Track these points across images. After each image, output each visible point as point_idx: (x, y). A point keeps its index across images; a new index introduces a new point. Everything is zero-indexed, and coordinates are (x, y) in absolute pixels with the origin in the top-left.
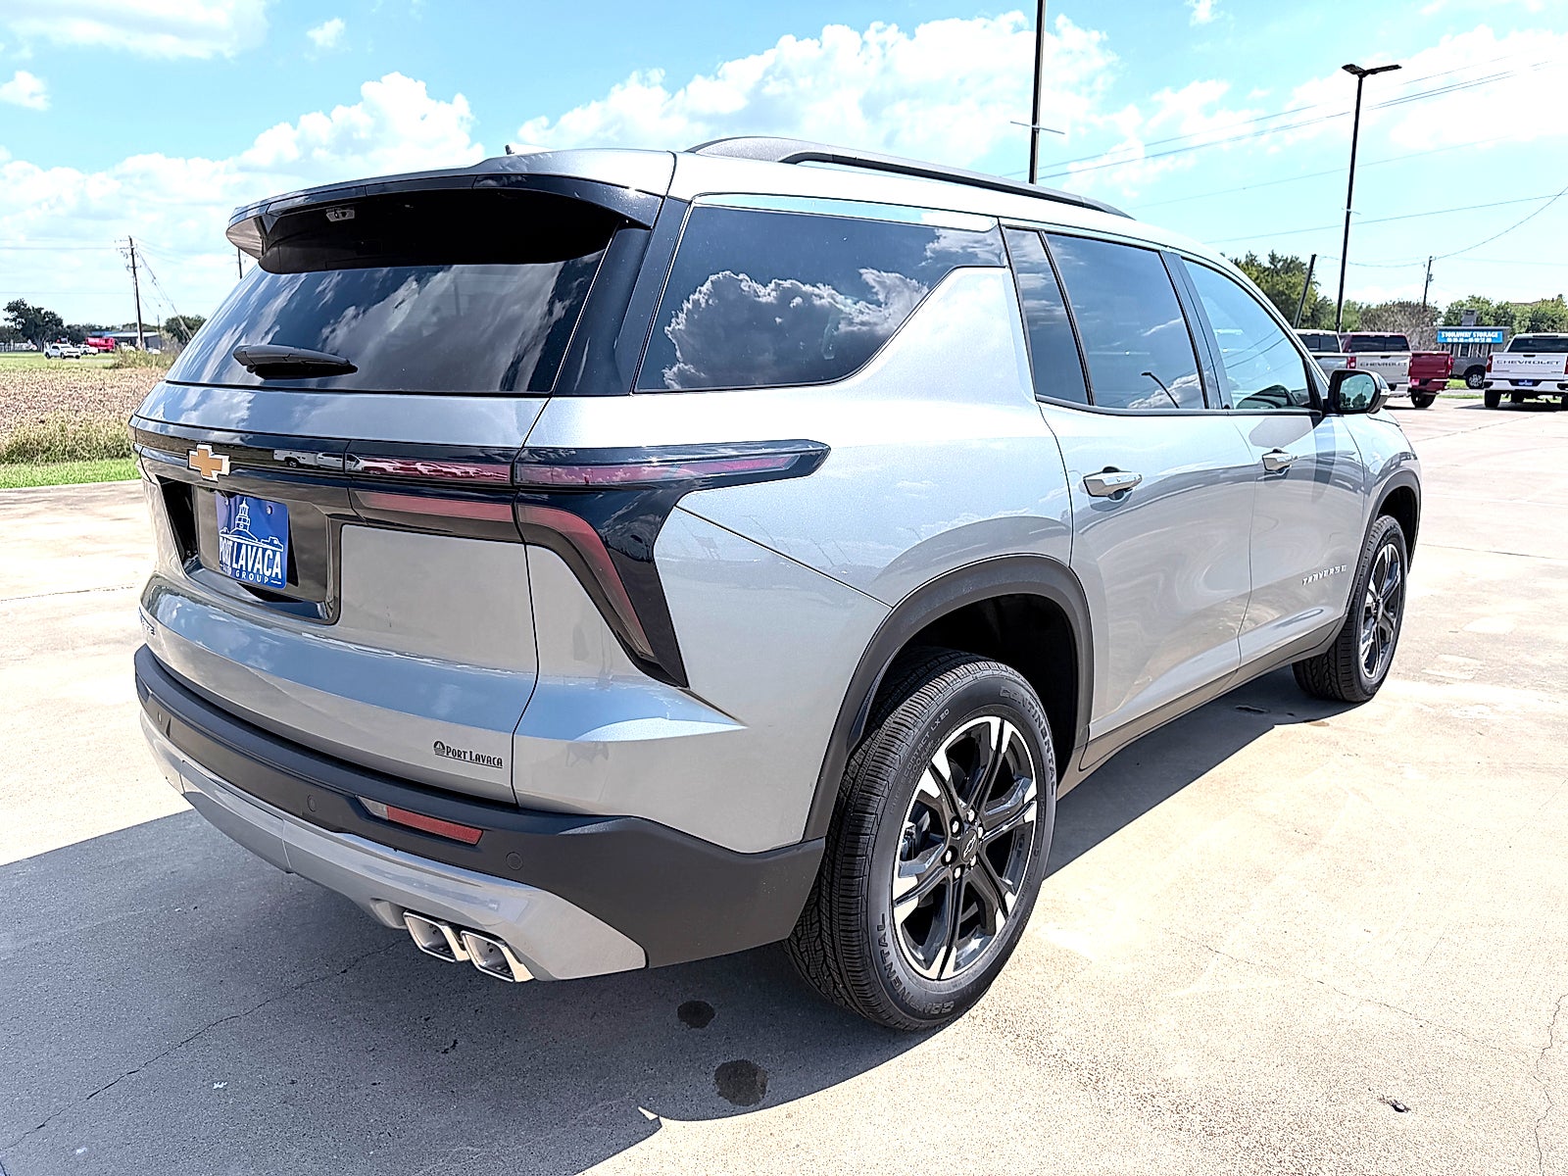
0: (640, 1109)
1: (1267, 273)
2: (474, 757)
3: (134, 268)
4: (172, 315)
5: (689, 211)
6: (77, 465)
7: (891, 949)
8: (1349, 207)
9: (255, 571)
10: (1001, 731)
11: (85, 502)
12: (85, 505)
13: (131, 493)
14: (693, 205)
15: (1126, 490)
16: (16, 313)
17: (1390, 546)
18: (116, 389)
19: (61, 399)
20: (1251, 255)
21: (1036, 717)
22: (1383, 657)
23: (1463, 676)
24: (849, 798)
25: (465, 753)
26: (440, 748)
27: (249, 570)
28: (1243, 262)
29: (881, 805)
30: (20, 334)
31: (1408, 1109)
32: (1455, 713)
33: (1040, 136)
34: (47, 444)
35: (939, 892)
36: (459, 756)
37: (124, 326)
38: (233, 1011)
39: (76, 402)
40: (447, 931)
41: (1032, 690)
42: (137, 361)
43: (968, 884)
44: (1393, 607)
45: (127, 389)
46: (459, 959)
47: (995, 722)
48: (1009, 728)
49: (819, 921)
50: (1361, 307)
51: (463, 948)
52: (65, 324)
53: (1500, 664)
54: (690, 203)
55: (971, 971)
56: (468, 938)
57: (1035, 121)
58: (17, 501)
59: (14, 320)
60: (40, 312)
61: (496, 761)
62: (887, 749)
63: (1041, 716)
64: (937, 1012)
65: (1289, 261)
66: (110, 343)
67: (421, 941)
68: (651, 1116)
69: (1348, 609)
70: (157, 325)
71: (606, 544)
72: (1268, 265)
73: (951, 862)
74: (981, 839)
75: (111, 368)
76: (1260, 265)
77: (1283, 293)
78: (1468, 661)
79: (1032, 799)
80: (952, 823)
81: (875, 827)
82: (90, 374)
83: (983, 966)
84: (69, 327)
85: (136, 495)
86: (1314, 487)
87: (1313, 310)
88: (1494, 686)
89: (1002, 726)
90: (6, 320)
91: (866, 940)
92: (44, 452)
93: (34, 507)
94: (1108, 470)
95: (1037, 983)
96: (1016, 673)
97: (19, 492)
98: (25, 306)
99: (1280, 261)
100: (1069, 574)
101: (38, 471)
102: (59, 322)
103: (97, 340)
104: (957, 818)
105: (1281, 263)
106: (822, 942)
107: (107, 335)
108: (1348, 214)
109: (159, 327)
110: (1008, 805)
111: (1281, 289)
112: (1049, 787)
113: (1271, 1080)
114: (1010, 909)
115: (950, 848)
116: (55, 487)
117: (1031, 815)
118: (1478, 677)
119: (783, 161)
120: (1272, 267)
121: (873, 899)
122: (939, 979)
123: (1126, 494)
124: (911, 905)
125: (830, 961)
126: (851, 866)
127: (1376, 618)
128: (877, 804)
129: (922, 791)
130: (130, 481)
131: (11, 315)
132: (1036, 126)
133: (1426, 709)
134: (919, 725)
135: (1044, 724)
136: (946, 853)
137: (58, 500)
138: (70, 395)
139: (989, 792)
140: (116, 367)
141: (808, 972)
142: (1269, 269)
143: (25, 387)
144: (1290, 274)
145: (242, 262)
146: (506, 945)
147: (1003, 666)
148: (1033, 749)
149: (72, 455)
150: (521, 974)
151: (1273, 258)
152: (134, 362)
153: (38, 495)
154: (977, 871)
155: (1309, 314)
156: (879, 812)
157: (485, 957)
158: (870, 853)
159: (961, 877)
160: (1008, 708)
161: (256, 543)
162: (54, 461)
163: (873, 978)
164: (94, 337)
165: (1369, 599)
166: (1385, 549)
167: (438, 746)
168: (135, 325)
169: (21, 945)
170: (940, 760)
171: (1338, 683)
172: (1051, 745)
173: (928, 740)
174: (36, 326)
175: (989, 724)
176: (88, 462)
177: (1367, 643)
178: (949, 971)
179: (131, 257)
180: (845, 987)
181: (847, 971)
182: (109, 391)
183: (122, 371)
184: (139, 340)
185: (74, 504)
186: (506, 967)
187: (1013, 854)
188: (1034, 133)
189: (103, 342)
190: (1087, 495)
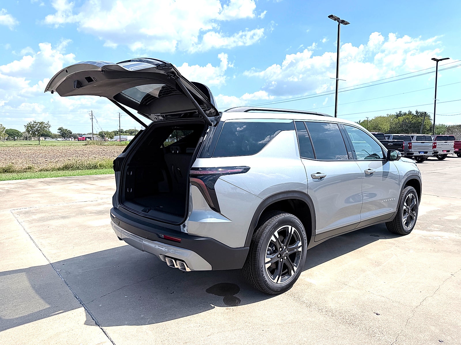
0: (211, 304)
1: (415, 117)
3: (92, 119)
4: (101, 131)
5: (224, 123)
6: (80, 171)
7: (264, 273)
8: (435, 98)
10: (291, 229)
11: (83, 180)
12: (84, 181)
13: (94, 178)
14: (225, 122)
15: (323, 177)
16: (61, 131)
17: (411, 194)
18: (86, 151)
19: (73, 154)
20: (410, 112)
21: (301, 227)
22: (412, 224)
23: (437, 230)
24: (255, 240)
28: (407, 114)
29: (262, 241)
30: (61, 136)
31: (379, 315)
32: (430, 238)
33: (339, 82)
34: (72, 166)
35: (277, 263)
37: (88, 134)
38: (128, 285)
39: (77, 154)
40: (174, 261)
41: (300, 221)
42: (91, 143)
43: (284, 263)
44: (415, 210)
45: (89, 151)
46: (176, 267)
47: (290, 227)
48: (293, 229)
49: (249, 266)
50: (447, 126)
51: (177, 265)
52: (73, 133)
53: (449, 227)
54: (224, 122)
55: (285, 283)
56: (178, 262)
57: (337, 77)
58: (67, 180)
59: (60, 132)
60: (66, 130)
62: (264, 230)
63: (302, 227)
64: (276, 290)
66: (84, 138)
67: (168, 264)
68: (213, 306)
69: (397, 210)
70: (96, 133)
71: (206, 186)
72: (415, 114)
73: (280, 257)
74: (287, 253)
75: (84, 145)
76: (413, 114)
78: (440, 226)
79: (300, 246)
80: (280, 248)
81: (261, 246)
82: (79, 147)
83: (288, 282)
84: (74, 134)
85: (95, 179)
86: (382, 178)
87: (430, 127)
88: (445, 232)
89: (292, 228)
90: (58, 132)
91: (258, 270)
92: (71, 168)
93: (71, 181)
94: (318, 173)
95: (302, 288)
96: (295, 216)
97: (67, 178)
98: (63, 128)
99: (419, 113)
100: (307, 195)
101: (70, 172)
102: (71, 133)
103: (81, 138)
104: (281, 248)
105: (419, 114)
106: (250, 271)
107: (83, 136)
108: (435, 101)
109: (97, 134)
110: (294, 246)
111: (420, 121)
112: (305, 243)
113: (350, 308)
114: (295, 271)
115: (279, 254)
116: (76, 176)
117: (300, 249)
118: (441, 230)
119: (245, 112)
120: (417, 115)
121: (260, 262)
122: (277, 283)
123: (323, 179)
124: (270, 264)
125: (252, 276)
126: (255, 254)
127: (408, 213)
128: (261, 241)
129: (272, 240)
130: (94, 175)
131: (59, 131)
132: (338, 79)
133: (423, 237)
134: (271, 225)
135: (303, 229)
136: (278, 255)
137: (77, 180)
138: (75, 153)
139: (289, 243)
140: (86, 145)
141: (248, 279)
142: (415, 115)
143: (64, 150)
144: (422, 117)
145: (120, 117)
146: (185, 263)
147: (292, 215)
148: (300, 234)
149: (78, 168)
150: (188, 270)
151: (417, 112)
152: (90, 144)
153: (72, 178)
154: (287, 260)
155: (429, 129)
156: (261, 243)
157: (181, 267)
158: (259, 251)
159: (282, 261)
160: (293, 224)
162: (74, 170)
163: (260, 279)
164: (80, 137)
165: (404, 207)
166: (409, 195)
168: (91, 133)
169: (84, 271)
170: (276, 233)
171: (397, 229)
172: (305, 234)
173: (273, 229)
174: (66, 134)
175: (288, 227)
176: (82, 170)
177: (405, 219)
178: (279, 282)
179: (91, 116)
180: (255, 281)
181: (255, 277)
182: (85, 151)
183: (87, 146)
184: (92, 138)
185: (81, 181)
186: (185, 269)
187: (296, 258)
188: (337, 81)
189: (82, 138)
190: (312, 178)
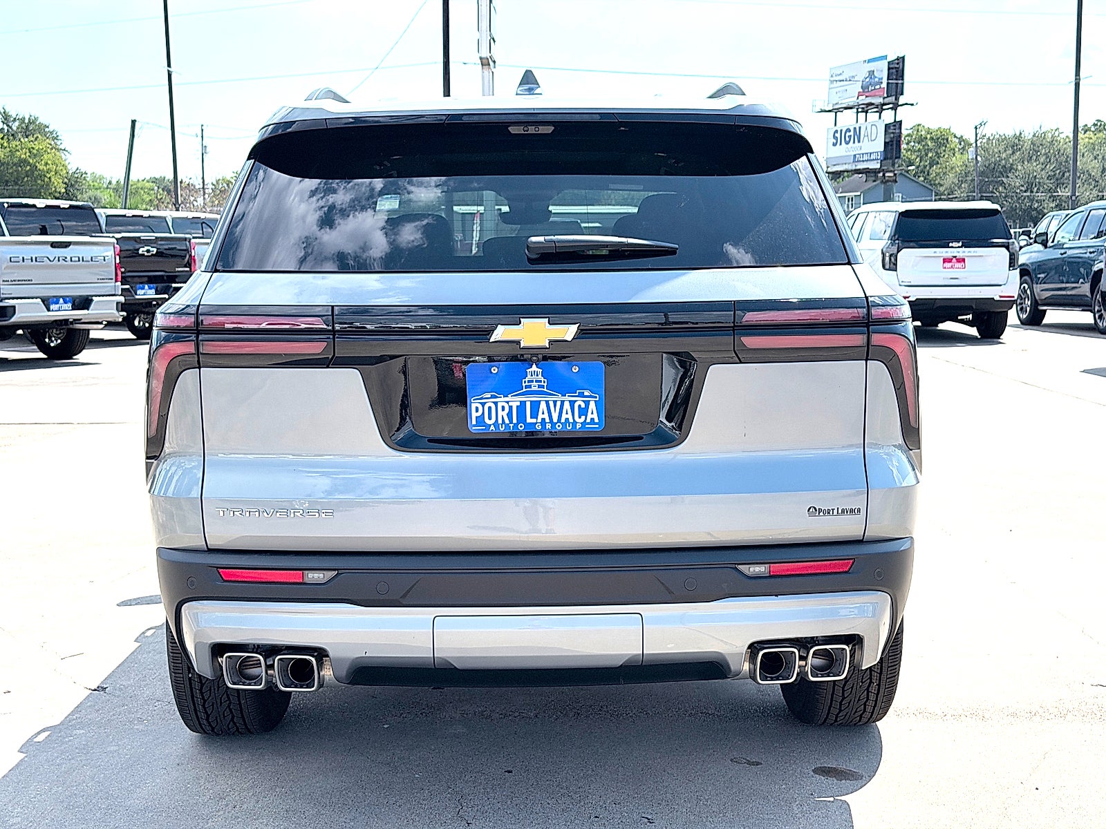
2: (840, 511)
9: (563, 420)
25: (833, 510)
26: (814, 511)
27: (555, 420)
36: (829, 513)
40: (798, 653)
61: (856, 510)
65: (27, 121)
77: (25, 162)
105: (17, 123)
111: (23, 156)
144: (31, 138)
161: (560, 398)
167: (811, 510)
